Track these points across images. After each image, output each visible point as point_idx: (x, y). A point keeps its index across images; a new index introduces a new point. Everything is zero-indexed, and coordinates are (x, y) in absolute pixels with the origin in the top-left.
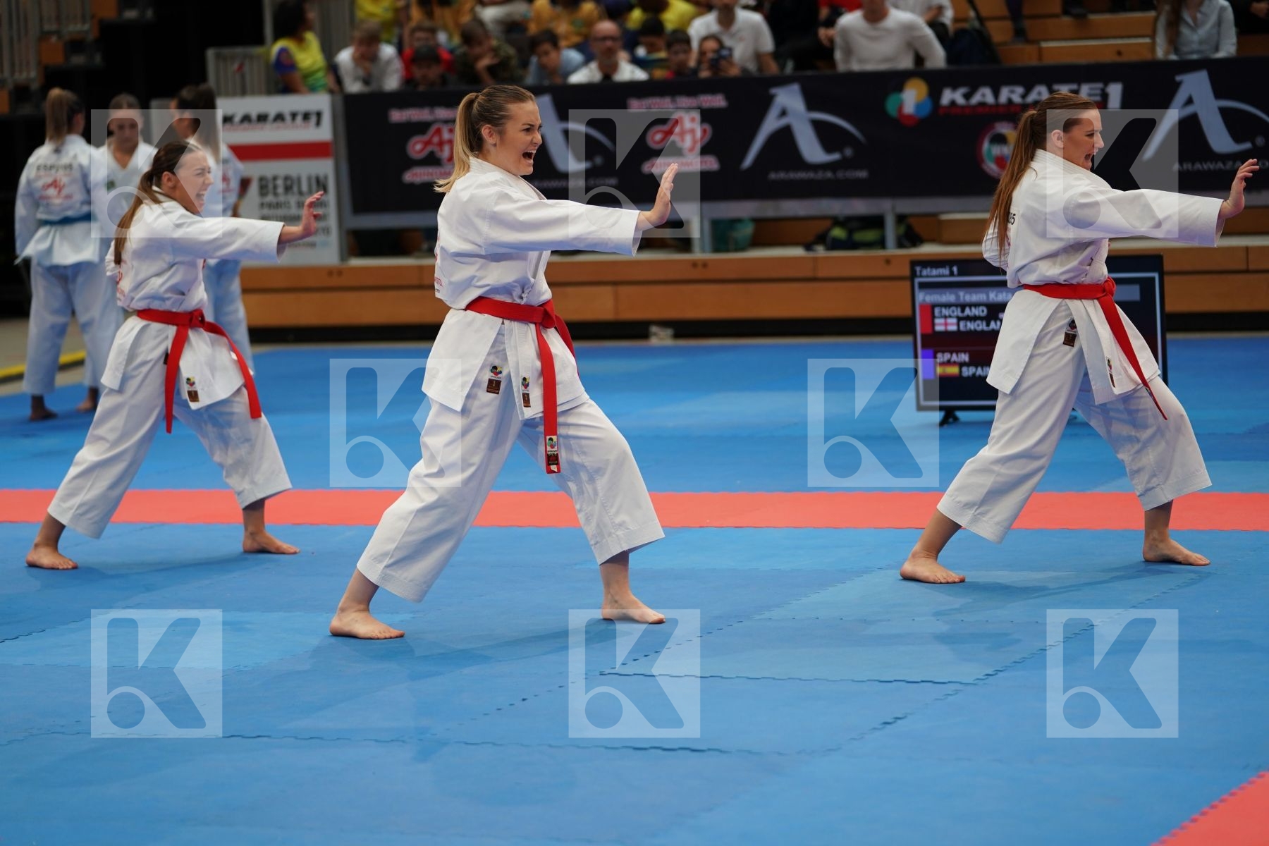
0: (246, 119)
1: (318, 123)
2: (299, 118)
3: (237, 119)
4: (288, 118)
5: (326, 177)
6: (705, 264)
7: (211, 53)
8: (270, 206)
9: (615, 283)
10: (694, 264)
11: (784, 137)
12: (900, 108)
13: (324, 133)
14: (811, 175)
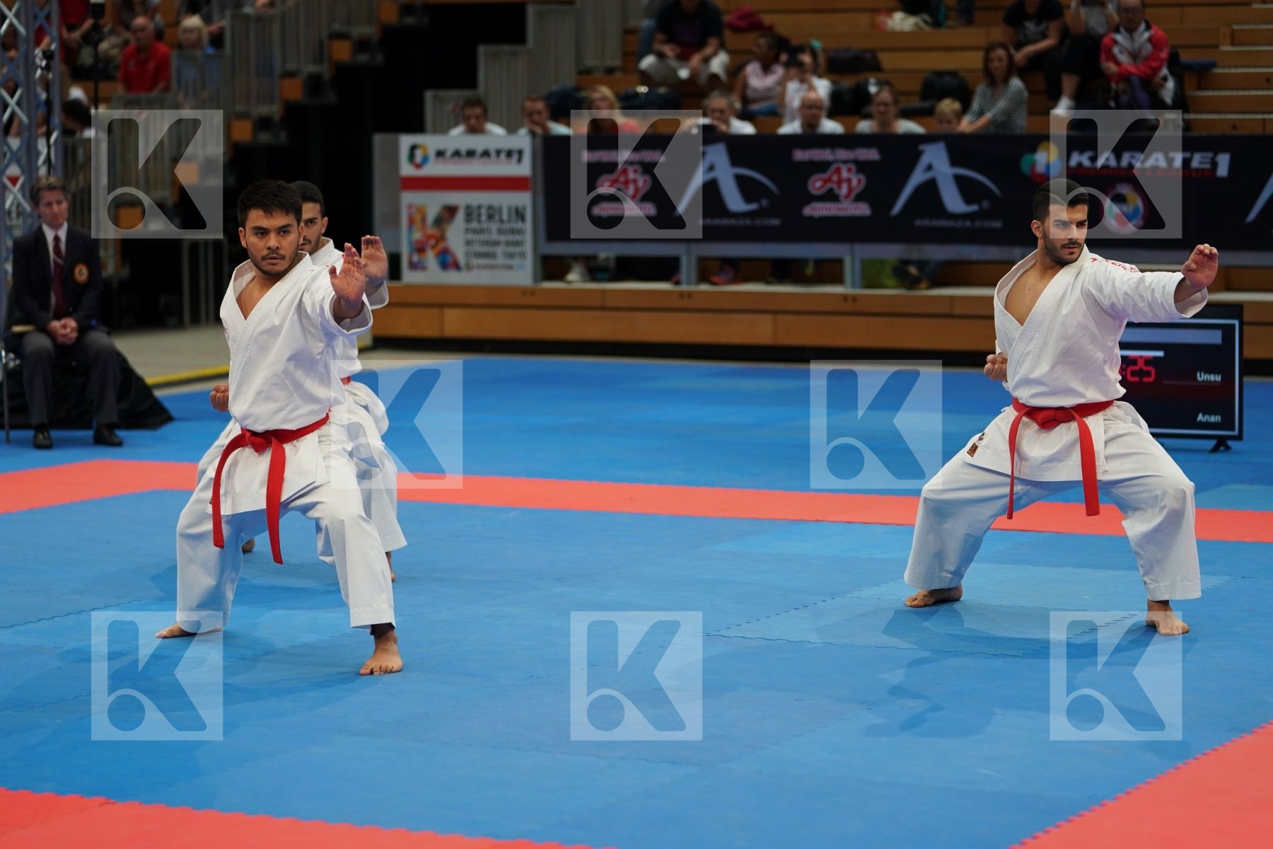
0: (457, 154)
1: (520, 160)
2: (503, 156)
3: (449, 154)
4: (493, 154)
5: (524, 208)
6: (855, 298)
7: (429, 95)
8: (474, 231)
9: (775, 312)
10: (845, 298)
11: (930, 188)
12: (1033, 166)
13: (523, 169)
14: (951, 223)
